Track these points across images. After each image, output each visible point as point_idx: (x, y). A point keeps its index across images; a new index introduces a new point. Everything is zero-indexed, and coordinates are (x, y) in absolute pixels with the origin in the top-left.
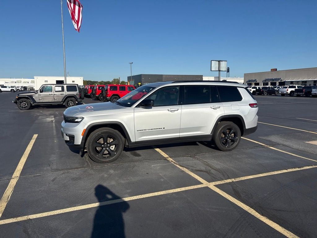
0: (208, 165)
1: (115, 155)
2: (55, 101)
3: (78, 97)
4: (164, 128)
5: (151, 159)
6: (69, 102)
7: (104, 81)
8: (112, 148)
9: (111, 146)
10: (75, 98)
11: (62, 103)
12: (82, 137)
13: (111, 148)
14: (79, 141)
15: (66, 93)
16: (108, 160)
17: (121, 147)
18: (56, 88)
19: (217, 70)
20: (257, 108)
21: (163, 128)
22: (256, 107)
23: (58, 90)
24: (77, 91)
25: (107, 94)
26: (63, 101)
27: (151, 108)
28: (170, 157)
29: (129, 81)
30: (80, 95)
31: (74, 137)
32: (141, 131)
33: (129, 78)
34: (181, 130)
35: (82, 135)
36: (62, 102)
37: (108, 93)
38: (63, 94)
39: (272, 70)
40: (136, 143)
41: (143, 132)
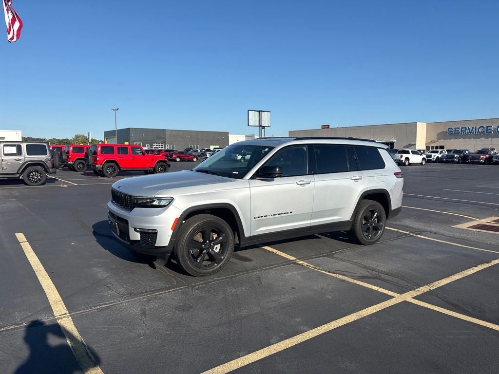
0: (365, 267)
1: (222, 260)
2: (4, 172)
3: (49, 164)
4: (291, 212)
5: (275, 264)
6: (32, 174)
7: (57, 138)
8: (217, 248)
9: (215, 246)
10: (44, 167)
11: (18, 175)
12: (172, 231)
13: (214, 249)
14: (164, 239)
15: (25, 157)
16: (212, 270)
17: (231, 247)
18: (6, 148)
19: (257, 125)
20: (403, 178)
21: (289, 213)
22: (401, 178)
23: (9, 153)
24: (46, 155)
25: (95, 160)
26: (20, 172)
27: (274, 180)
28: (299, 259)
29: (107, 139)
30: (53, 161)
31: (157, 233)
32: (259, 218)
33: (108, 134)
34: (312, 216)
35: (172, 229)
36: (17, 173)
37: (98, 159)
38: (20, 160)
39: (323, 127)
40: (252, 238)
41: (261, 219)
